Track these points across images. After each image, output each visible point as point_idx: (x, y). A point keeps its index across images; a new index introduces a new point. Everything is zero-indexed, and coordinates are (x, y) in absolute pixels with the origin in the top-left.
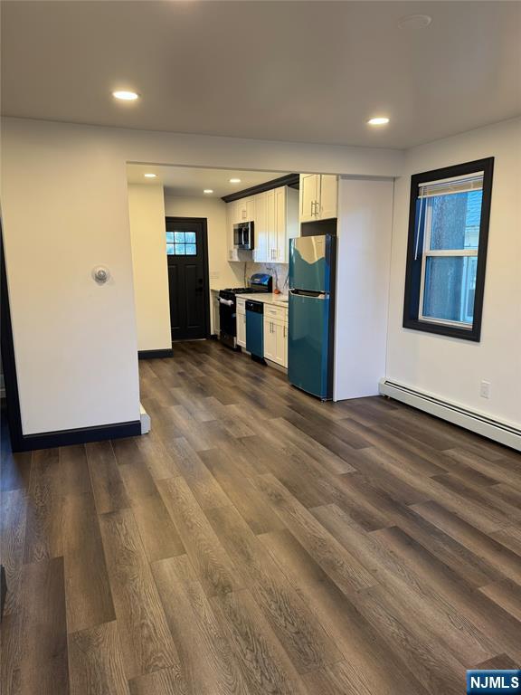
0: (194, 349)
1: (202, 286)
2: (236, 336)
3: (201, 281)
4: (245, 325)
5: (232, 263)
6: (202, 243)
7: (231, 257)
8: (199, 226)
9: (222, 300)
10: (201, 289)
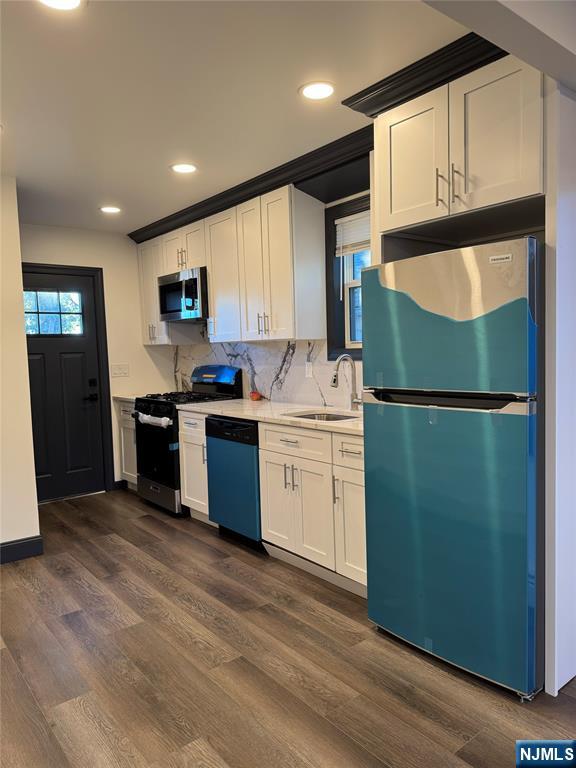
0: (87, 522)
1: (96, 390)
2: (178, 487)
3: (92, 383)
4: (204, 468)
5: (153, 349)
6: (94, 313)
7: (153, 338)
8: (89, 282)
9: (145, 418)
10: (93, 398)
